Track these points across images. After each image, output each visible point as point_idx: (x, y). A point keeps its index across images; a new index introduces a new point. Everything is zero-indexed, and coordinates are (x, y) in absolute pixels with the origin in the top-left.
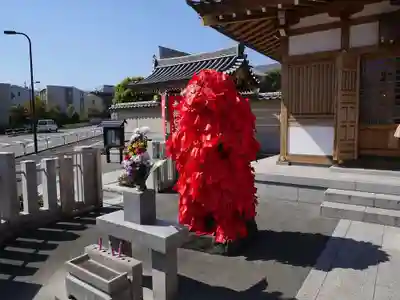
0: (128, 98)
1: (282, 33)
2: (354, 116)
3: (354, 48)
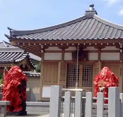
1: (42, 51)
3: (65, 61)
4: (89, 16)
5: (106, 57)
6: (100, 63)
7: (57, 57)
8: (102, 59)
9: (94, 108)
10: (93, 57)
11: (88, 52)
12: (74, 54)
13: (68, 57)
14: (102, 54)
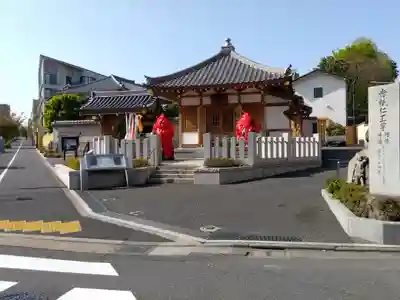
1: (179, 96)
3: (204, 106)
4: (225, 54)
5: (246, 99)
6: (240, 107)
7: (195, 102)
8: (242, 101)
9: (237, 150)
10: (233, 100)
11: (227, 94)
12: (213, 97)
13: (207, 101)
14: (242, 96)
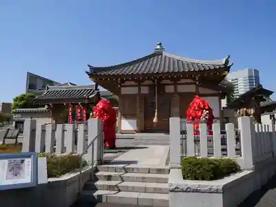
0: (25, 106)
2: (143, 115)
8: (178, 91)
11: (164, 85)
13: (145, 90)
14: (178, 86)
